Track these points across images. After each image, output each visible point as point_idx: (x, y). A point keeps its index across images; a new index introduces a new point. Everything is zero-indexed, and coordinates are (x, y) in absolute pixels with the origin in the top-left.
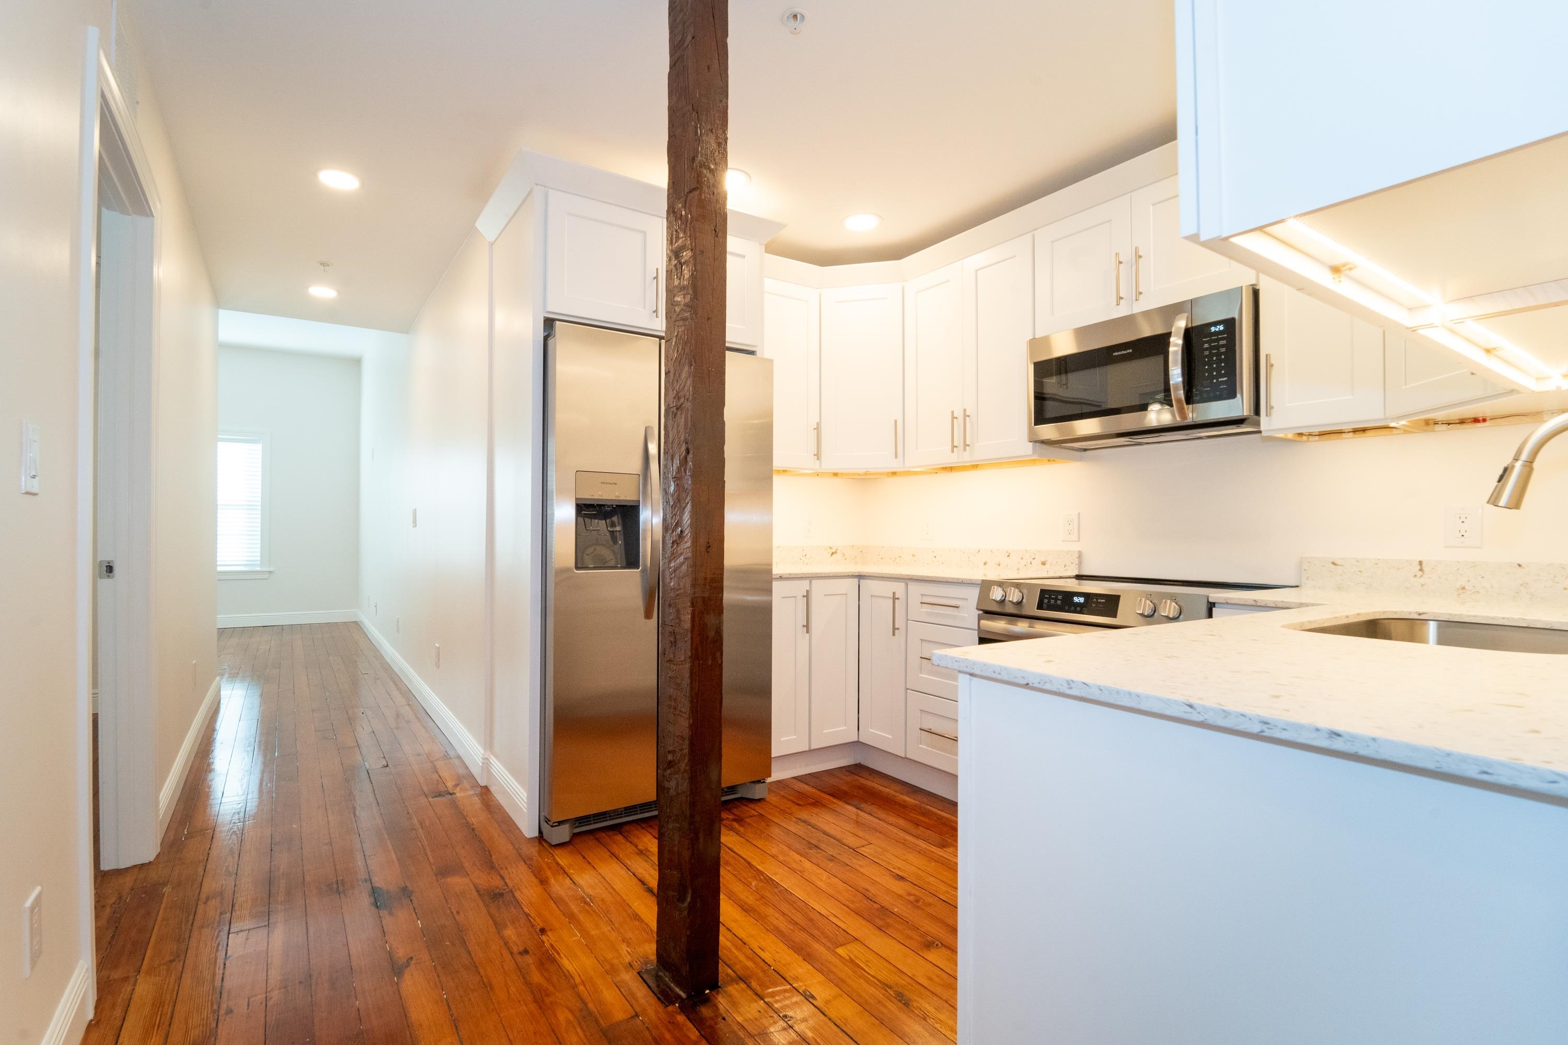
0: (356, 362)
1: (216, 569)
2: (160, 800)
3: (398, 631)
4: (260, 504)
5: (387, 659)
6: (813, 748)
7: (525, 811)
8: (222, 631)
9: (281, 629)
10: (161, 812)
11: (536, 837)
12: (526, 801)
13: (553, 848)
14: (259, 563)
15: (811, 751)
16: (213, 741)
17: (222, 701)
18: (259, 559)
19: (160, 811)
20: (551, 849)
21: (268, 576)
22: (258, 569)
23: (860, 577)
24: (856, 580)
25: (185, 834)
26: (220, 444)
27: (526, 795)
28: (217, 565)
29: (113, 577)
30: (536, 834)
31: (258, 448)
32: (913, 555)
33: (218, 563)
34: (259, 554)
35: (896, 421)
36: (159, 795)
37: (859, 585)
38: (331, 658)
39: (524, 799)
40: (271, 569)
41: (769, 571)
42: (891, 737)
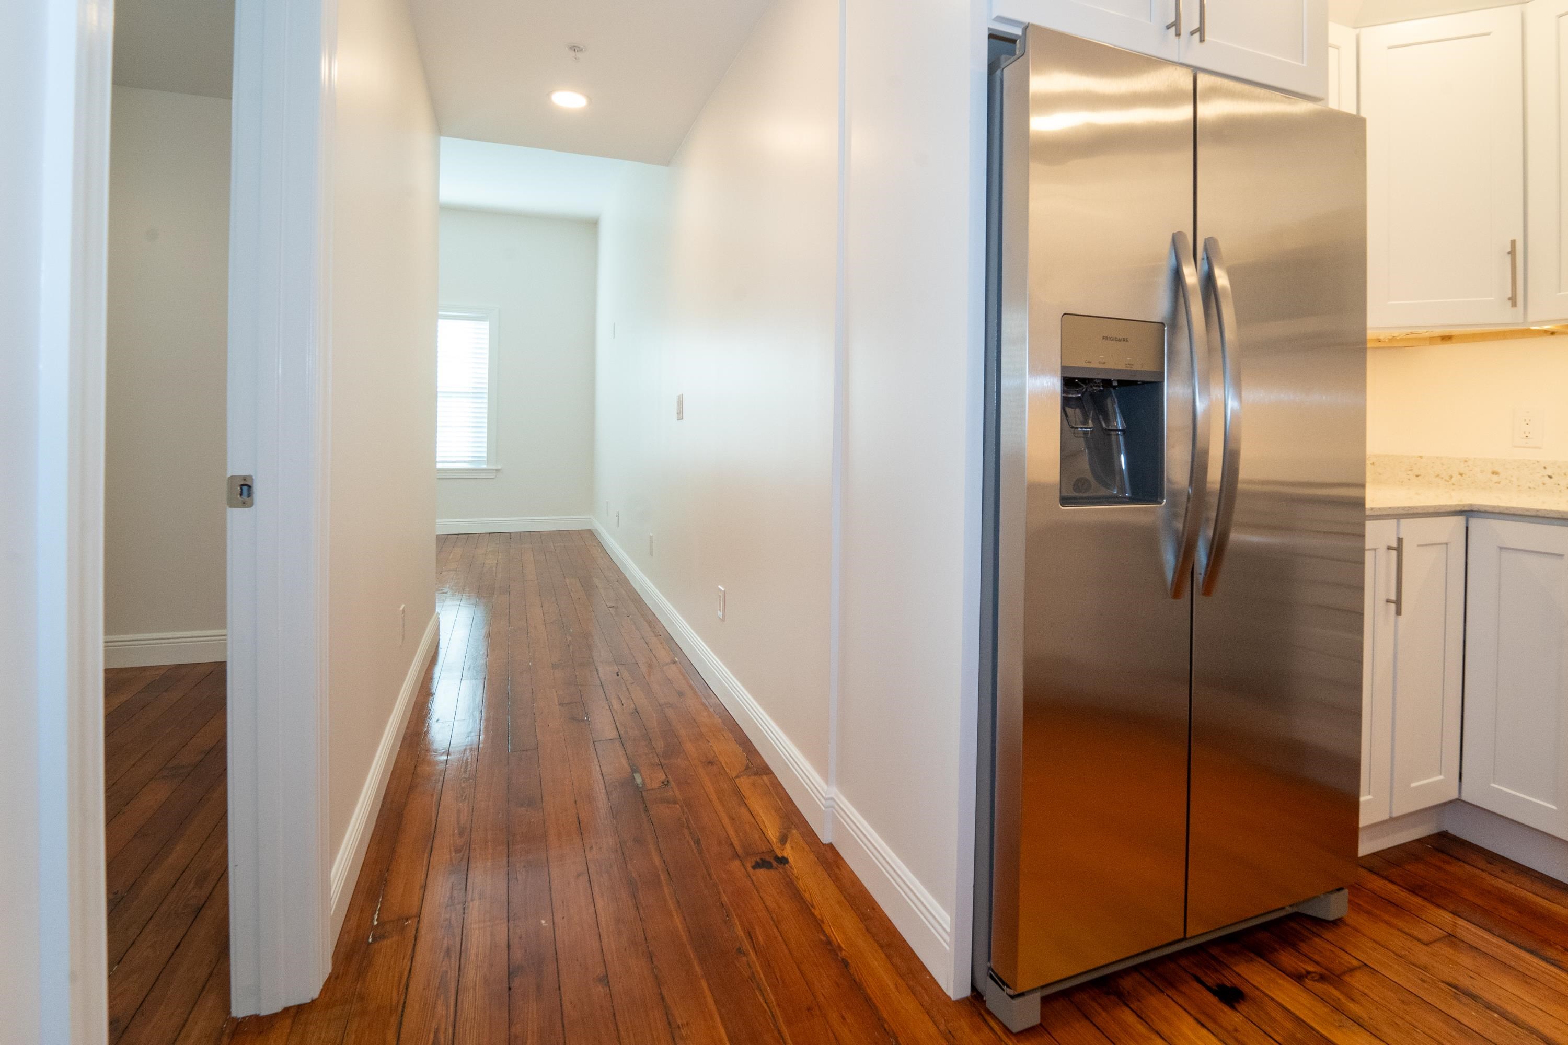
0: (592, 225)
1: (436, 466)
2: (332, 880)
3: (651, 554)
4: (486, 391)
5: (634, 585)
6: (1395, 815)
7: (947, 948)
8: (444, 540)
9: (508, 538)
10: (334, 902)
11: (967, 998)
12: (948, 930)
13: (1013, 1038)
14: (485, 459)
15: (1392, 819)
16: (426, 716)
17: (441, 645)
18: (485, 455)
19: (332, 902)
20: (1010, 1039)
21: (494, 474)
22: (484, 466)
23: (1468, 513)
24: (1461, 520)
25: (373, 927)
26: (440, 321)
27: (948, 918)
28: (436, 462)
29: (251, 505)
30: (966, 992)
31: (485, 326)
32: (1494, 473)
33: (438, 459)
34: (485, 450)
35: (1513, 243)
36: (330, 872)
37: (1467, 528)
38: (568, 581)
39: (945, 926)
40: (499, 467)
41: (1359, 503)
42: (1554, 807)
